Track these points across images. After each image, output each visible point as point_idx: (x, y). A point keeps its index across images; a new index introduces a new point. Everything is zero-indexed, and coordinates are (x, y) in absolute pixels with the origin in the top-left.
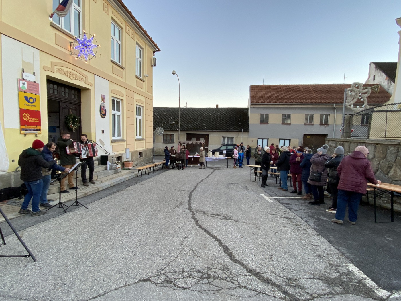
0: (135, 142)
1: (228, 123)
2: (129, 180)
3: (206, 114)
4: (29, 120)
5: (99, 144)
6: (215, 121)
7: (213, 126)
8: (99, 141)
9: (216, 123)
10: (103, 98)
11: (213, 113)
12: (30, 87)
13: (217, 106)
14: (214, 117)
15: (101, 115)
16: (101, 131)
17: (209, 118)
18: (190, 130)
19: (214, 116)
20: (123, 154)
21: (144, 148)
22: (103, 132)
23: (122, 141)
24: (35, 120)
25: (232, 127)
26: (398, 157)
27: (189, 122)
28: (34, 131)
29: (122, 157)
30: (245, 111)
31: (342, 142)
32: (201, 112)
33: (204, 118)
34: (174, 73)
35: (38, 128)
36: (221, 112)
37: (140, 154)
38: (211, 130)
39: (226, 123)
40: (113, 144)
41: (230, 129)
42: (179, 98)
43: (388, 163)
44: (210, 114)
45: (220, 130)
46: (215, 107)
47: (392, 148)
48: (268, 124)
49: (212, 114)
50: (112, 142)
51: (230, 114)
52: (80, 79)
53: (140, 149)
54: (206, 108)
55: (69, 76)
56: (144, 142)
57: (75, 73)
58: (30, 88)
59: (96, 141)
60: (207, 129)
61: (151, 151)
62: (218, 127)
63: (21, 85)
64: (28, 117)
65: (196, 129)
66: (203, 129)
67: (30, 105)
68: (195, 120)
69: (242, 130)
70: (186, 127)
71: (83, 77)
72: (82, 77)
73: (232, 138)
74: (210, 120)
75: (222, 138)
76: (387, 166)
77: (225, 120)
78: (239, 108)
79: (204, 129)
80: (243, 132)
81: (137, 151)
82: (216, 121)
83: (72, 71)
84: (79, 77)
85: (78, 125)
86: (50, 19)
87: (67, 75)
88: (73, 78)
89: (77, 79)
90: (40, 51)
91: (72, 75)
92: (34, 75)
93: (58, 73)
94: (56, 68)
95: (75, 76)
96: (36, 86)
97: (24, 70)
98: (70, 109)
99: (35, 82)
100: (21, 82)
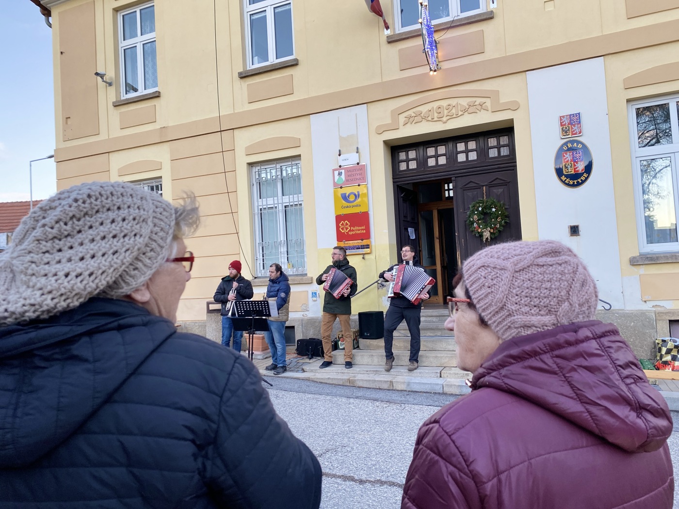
4: (350, 231)
12: (351, 176)
15: (563, 178)
16: (567, 232)
22: (574, 231)
24: (359, 230)
28: (357, 249)
35: (365, 242)
40: (642, 270)
50: (634, 262)
52: (471, 109)
57: (453, 102)
58: (350, 178)
63: (337, 177)
64: (347, 226)
67: (350, 207)
71: (483, 100)
72: (479, 101)
83: (444, 103)
84: (467, 107)
85: (500, 222)
86: (388, 32)
87: (430, 118)
88: (448, 117)
89: (460, 113)
90: (369, 104)
91: (446, 112)
92: (357, 152)
93: (409, 124)
94: (402, 119)
95: (454, 111)
96: (361, 169)
97: (342, 152)
98: (484, 188)
99: (358, 164)
100: (336, 173)
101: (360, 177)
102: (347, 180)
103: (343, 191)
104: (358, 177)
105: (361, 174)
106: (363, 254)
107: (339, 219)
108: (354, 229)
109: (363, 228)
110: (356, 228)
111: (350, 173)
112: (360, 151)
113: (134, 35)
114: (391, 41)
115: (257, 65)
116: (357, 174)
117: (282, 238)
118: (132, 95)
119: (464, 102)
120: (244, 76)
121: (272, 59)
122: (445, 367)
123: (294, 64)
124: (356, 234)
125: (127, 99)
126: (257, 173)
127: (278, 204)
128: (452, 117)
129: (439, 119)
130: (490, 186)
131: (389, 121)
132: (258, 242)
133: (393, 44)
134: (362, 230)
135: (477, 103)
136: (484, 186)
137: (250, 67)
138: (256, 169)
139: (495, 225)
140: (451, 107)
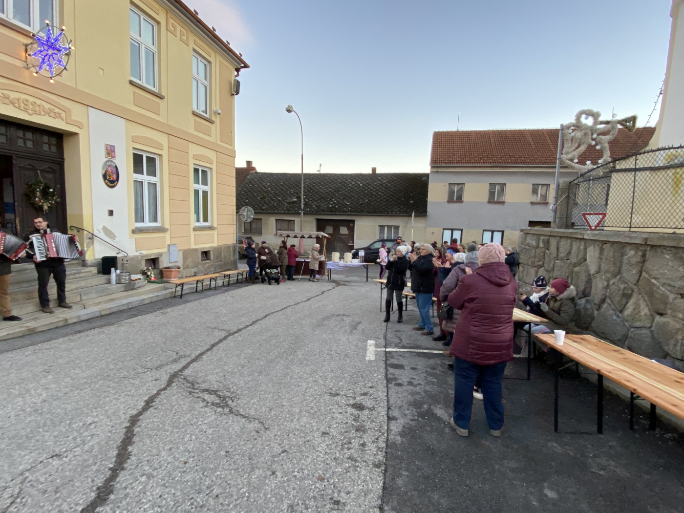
0: (192, 234)
1: (391, 200)
2: (151, 303)
3: (353, 185)
5: (102, 235)
6: (368, 197)
7: (363, 206)
8: (101, 230)
9: (369, 200)
10: (110, 151)
11: (365, 183)
13: (374, 170)
14: (366, 190)
15: (106, 181)
16: (107, 213)
17: (357, 192)
18: (322, 213)
19: (366, 188)
20: (161, 254)
21: (215, 244)
22: (111, 213)
23: (162, 230)
25: (396, 207)
26: (644, 273)
27: (322, 198)
29: (161, 259)
30: (424, 179)
31: (547, 238)
32: (344, 180)
33: (349, 191)
34: (289, 111)
36: (379, 180)
37: (206, 254)
38: (359, 212)
39: (387, 200)
40: (136, 236)
41: (392, 211)
42: (302, 155)
43: (622, 286)
44: (359, 185)
45: (376, 212)
46: (370, 172)
47: (632, 253)
48: (462, 202)
49: (364, 185)
50: (134, 232)
51: (395, 185)
52: (52, 114)
53: (205, 246)
54: (355, 174)
55: (22, 108)
56: (215, 232)
57: (38, 102)
59: (95, 229)
60: (352, 212)
61: (231, 249)
62: (372, 207)
65: (332, 211)
66: (344, 211)
68: (331, 195)
69: (413, 214)
70: (316, 208)
71: (61, 111)
72: (57, 110)
73: (397, 228)
74: (359, 195)
75: (378, 229)
76: (621, 292)
77: (386, 195)
78: (413, 174)
79: (347, 212)
80: (415, 216)
81: (196, 250)
82: (370, 197)
83: (31, 99)
84: (49, 111)
85: (55, 200)
87: (16, 105)
88: (33, 112)
89: (42, 113)
91: (31, 107)
95: (38, 109)
98: (39, 171)
119: (46, 106)
128: (36, 113)
129: (25, 110)
130: (43, 171)
139: (52, 201)
140: (35, 105)
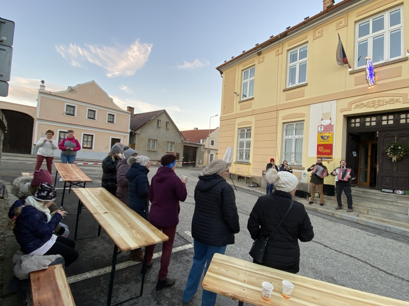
4: (323, 151)
12: (325, 129)
28: (326, 158)
35: (330, 156)
52: (392, 102)
57: (382, 99)
63: (319, 129)
64: (322, 149)
67: (324, 141)
71: (398, 98)
83: (377, 99)
84: (389, 101)
85: (403, 154)
86: (350, 70)
87: (368, 106)
88: (378, 106)
89: (385, 104)
90: (338, 100)
91: (377, 103)
92: (330, 119)
93: (357, 109)
94: (353, 106)
95: (381, 103)
96: (331, 126)
97: (323, 119)
98: (396, 137)
99: (330, 124)
100: (319, 127)
101: (331, 129)
102: (324, 131)
103: (322, 135)
104: (329, 129)
105: (330, 128)
106: (328, 161)
107: (319, 146)
108: (325, 150)
109: (330, 150)
110: (326, 150)
111: (326, 128)
112: (331, 119)
113: (247, 78)
114: (351, 73)
115: (291, 86)
116: (329, 128)
117: (293, 151)
118: (245, 99)
119: (387, 99)
120: (285, 91)
121: (297, 83)
122: (361, 213)
123: (306, 85)
124: (326, 153)
125: (243, 101)
126: (286, 126)
127: (293, 138)
128: (380, 105)
129: (373, 106)
130: (399, 136)
131: (347, 107)
132: (283, 151)
133: (352, 75)
134: (329, 151)
135: (395, 99)
136: (395, 136)
137: (288, 87)
138: (286, 125)
139: (400, 155)
140: (380, 101)
